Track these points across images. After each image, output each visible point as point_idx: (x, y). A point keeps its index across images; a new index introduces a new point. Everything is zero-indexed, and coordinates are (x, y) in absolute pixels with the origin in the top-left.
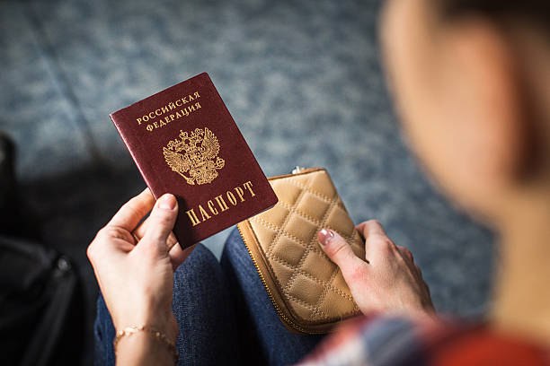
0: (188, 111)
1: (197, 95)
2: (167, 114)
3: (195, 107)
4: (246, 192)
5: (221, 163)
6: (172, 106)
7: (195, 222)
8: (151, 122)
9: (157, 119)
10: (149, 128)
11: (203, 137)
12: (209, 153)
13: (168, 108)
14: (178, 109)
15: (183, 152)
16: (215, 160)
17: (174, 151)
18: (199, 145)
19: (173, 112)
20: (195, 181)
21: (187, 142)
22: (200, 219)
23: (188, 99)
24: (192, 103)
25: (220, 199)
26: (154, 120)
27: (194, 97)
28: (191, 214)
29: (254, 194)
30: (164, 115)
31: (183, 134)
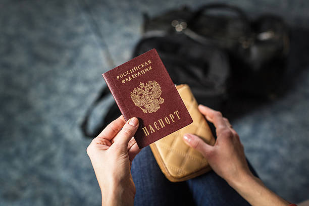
0: (145, 71)
1: (150, 62)
2: (133, 73)
3: (149, 69)
4: (175, 116)
5: (162, 101)
6: (136, 69)
7: (147, 134)
8: (124, 78)
9: (128, 76)
10: (123, 81)
11: (152, 86)
12: (155, 95)
13: (134, 70)
14: (139, 71)
15: (141, 95)
17: (137, 94)
18: (150, 90)
19: (136, 72)
20: (148, 111)
21: (144, 89)
22: (150, 132)
23: (144, 64)
24: (147, 67)
25: (160, 121)
26: (126, 77)
27: (148, 63)
28: (145, 129)
29: (179, 118)
30: (131, 74)
31: (141, 84)
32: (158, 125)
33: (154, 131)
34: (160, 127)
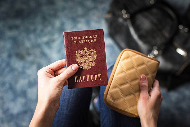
0: (91, 41)
1: (96, 36)
2: (83, 40)
3: (94, 41)
4: (98, 77)
5: (94, 64)
6: (86, 37)
7: (76, 81)
8: (76, 40)
9: (79, 40)
10: (75, 42)
11: (92, 52)
12: (91, 59)
13: (84, 37)
14: (87, 39)
16: (92, 62)
17: (80, 54)
18: (89, 55)
19: (85, 39)
20: (82, 67)
21: (86, 52)
22: (78, 81)
23: (92, 37)
24: (93, 39)
25: (88, 77)
27: (95, 37)
28: (76, 78)
29: (100, 79)
31: (85, 49)
32: (86, 78)
33: (81, 81)
34: (86, 80)
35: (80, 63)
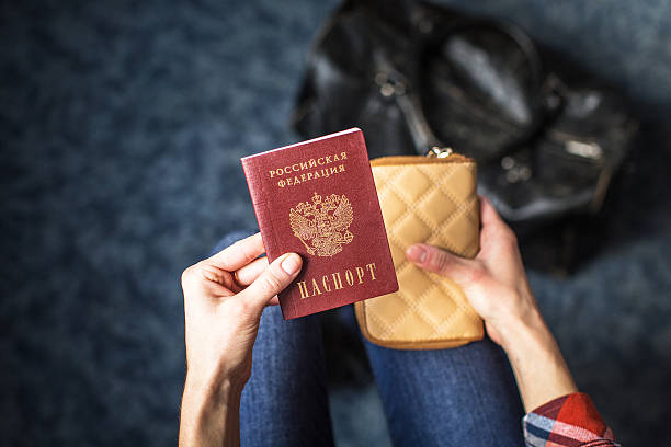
0: (329, 172)
1: (344, 155)
2: (305, 171)
3: (338, 170)
4: (367, 273)
5: (349, 238)
6: (312, 163)
7: (304, 295)
8: (284, 178)
9: (292, 175)
10: (282, 184)
11: (337, 205)
12: (339, 225)
13: (308, 164)
14: (318, 168)
15: (312, 218)
16: (343, 233)
17: (302, 214)
18: (331, 213)
19: (313, 170)
20: (316, 252)
21: (319, 207)
23: (332, 159)
24: (336, 164)
25: (336, 277)
26: (289, 176)
27: (340, 157)
28: (302, 286)
29: (374, 278)
30: (301, 172)
31: (316, 197)
32: (331, 283)
33: (320, 293)
34: (333, 287)
35: (306, 242)
